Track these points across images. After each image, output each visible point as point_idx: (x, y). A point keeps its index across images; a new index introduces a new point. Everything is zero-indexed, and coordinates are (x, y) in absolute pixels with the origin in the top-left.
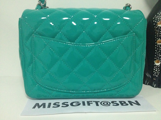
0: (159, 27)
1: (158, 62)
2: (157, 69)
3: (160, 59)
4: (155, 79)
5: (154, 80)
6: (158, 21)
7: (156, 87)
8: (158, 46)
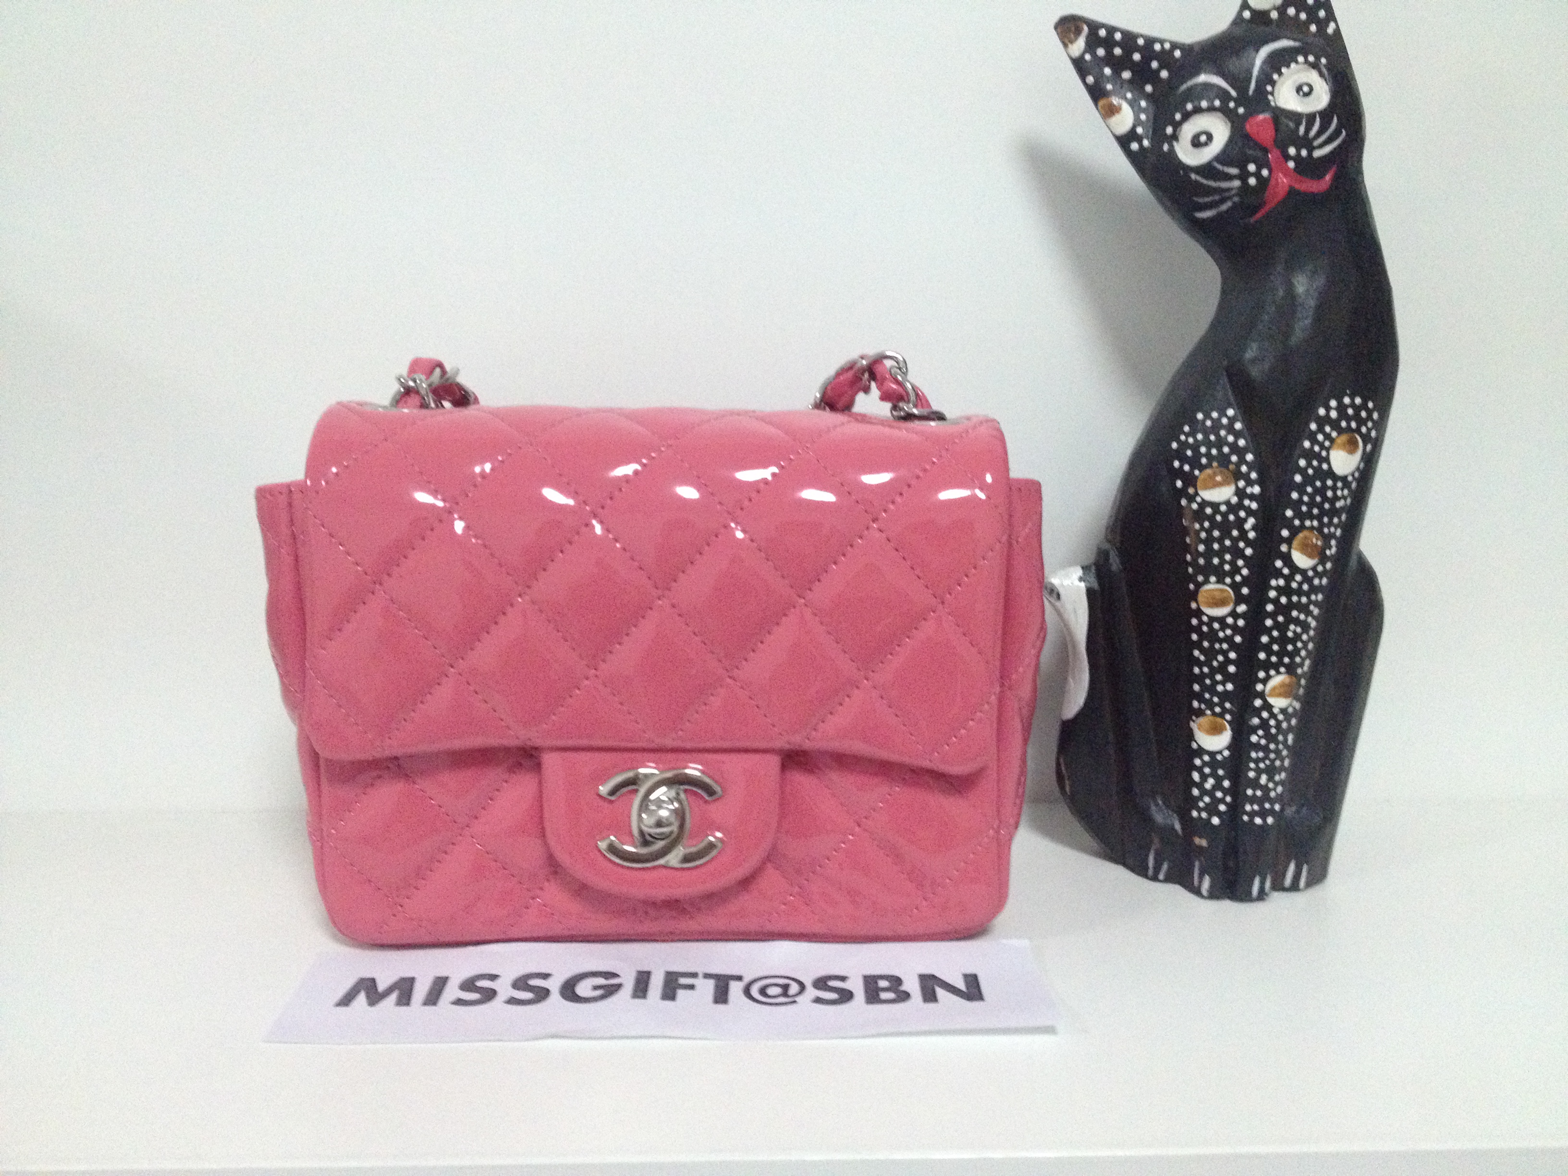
0: (1204, 504)
1: (1216, 730)
2: (1214, 775)
3: (1224, 711)
4: (1204, 843)
5: (1201, 847)
6: (1202, 468)
7: (1213, 895)
8: (1209, 625)
